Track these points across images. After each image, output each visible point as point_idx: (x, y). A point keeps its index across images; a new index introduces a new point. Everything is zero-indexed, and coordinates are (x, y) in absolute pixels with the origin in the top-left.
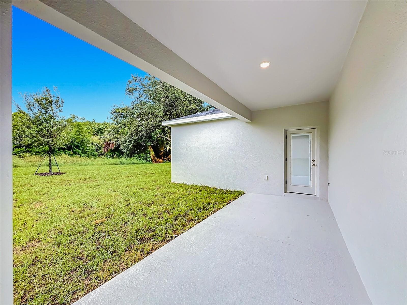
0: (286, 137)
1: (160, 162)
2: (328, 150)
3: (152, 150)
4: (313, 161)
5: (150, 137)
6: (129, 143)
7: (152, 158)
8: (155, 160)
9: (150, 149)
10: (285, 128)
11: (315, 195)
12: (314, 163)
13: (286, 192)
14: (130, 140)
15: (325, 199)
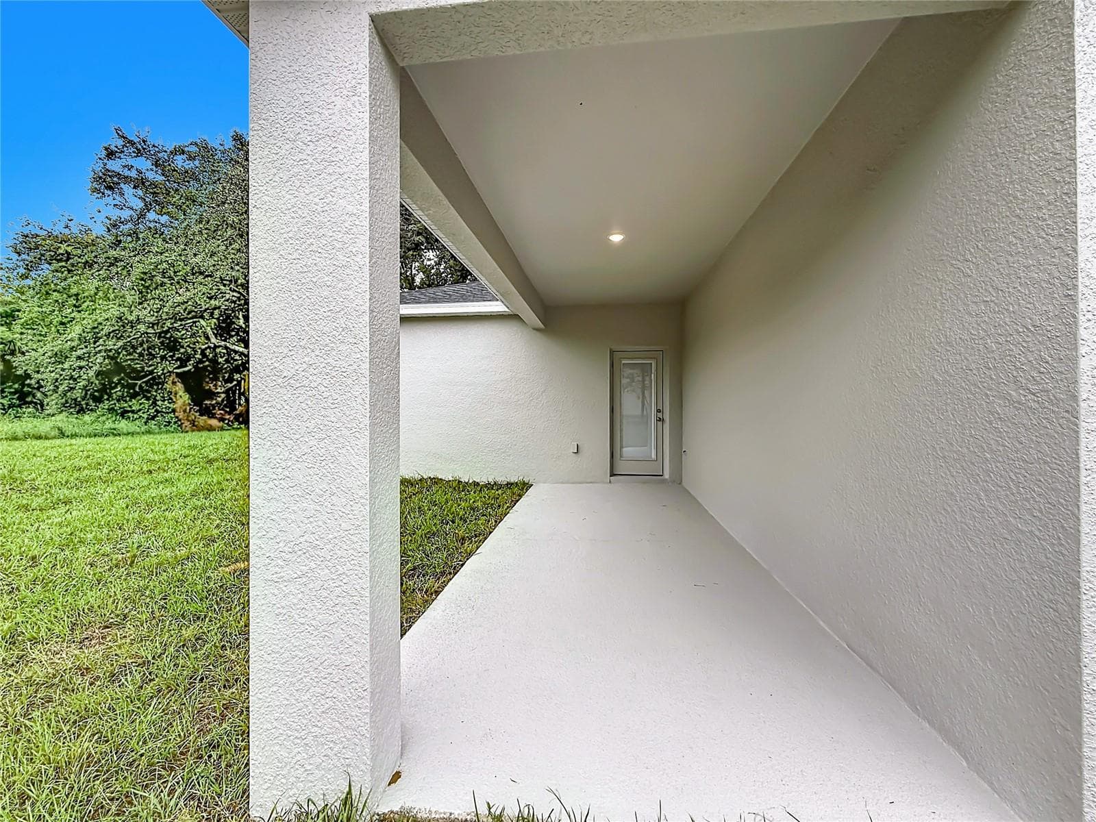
0: (612, 365)
1: (211, 429)
2: (682, 390)
3: (180, 387)
4: (658, 411)
5: (173, 345)
6: (83, 363)
7: (181, 415)
8: (193, 423)
9: (174, 383)
10: (612, 347)
11: (662, 476)
12: (660, 415)
13: (612, 475)
14: (84, 351)
15: (677, 480)
